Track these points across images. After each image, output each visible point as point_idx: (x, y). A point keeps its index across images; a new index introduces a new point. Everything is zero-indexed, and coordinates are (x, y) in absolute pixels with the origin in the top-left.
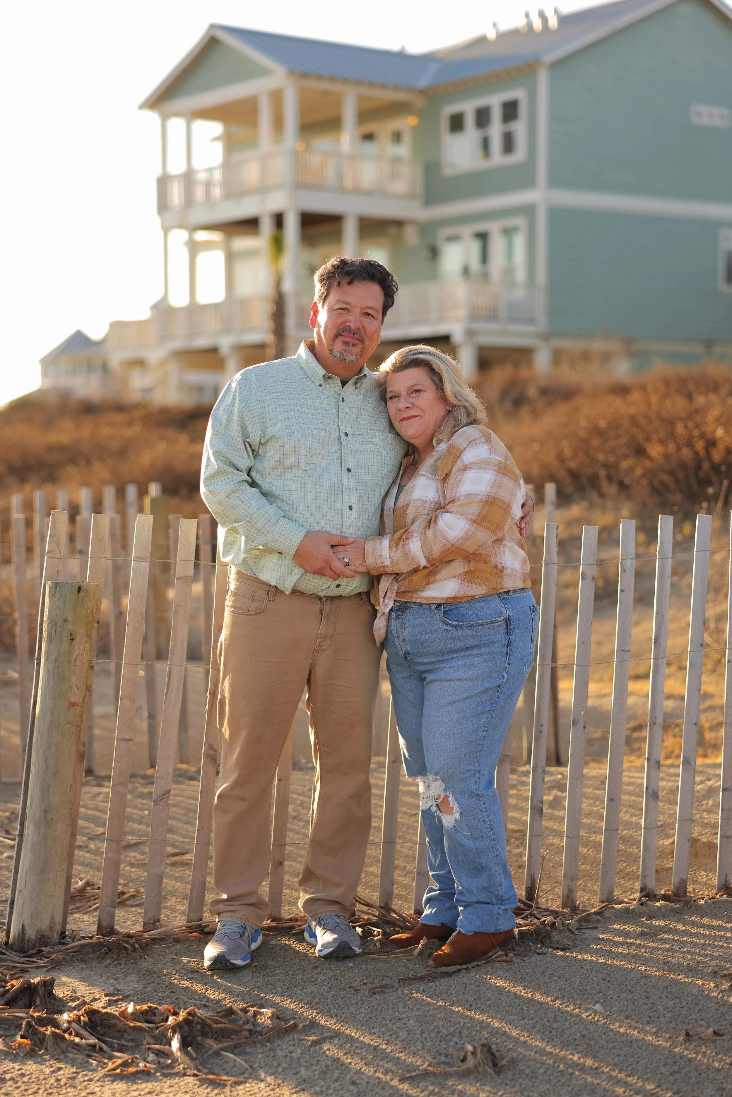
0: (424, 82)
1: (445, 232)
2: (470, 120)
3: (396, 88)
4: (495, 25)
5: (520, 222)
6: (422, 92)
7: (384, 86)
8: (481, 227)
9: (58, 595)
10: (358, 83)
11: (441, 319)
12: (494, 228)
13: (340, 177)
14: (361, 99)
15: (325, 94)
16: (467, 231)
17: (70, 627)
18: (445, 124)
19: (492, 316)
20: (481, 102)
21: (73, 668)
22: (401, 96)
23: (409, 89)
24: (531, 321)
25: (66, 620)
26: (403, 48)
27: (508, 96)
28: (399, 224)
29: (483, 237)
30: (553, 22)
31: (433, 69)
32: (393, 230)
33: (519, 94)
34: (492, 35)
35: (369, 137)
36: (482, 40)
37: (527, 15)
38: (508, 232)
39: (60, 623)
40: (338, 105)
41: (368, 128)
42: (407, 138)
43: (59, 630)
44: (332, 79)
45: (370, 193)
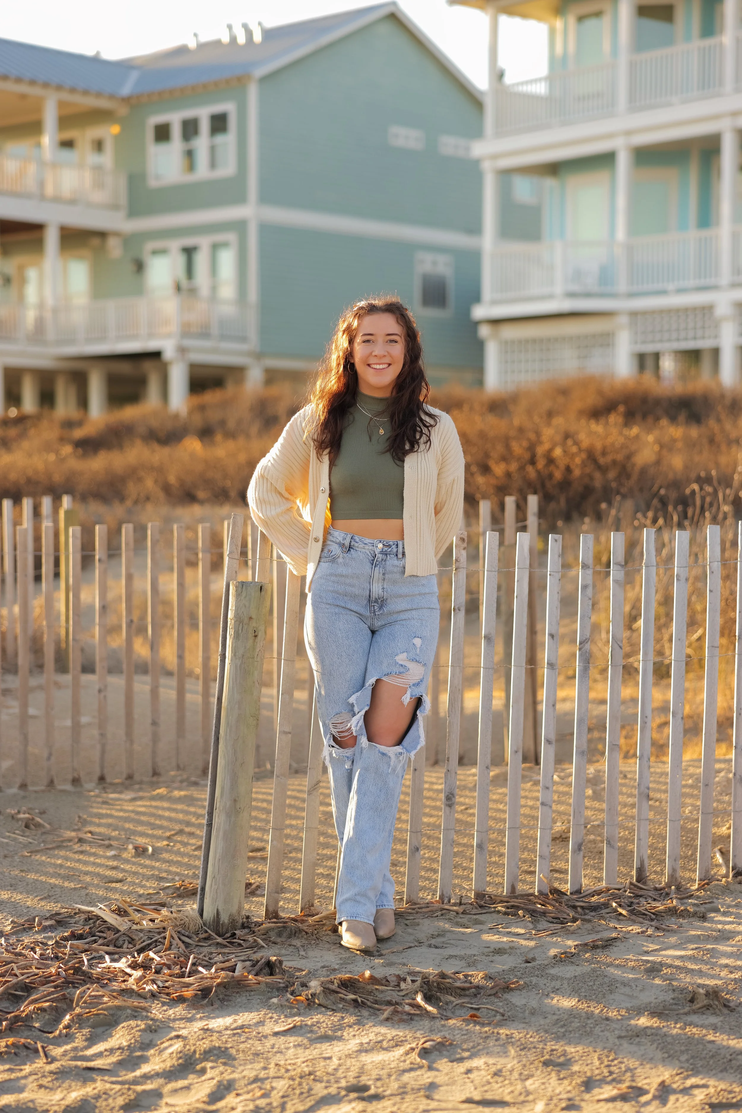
0: (126, 90)
1: (150, 245)
2: (176, 131)
3: (99, 95)
4: (195, 35)
5: (231, 237)
6: (126, 100)
7: (86, 93)
8: (189, 241)
9: (244, 594)
10: (59, 88)
11: (151, 336)
12: (204, 242)
13: (42, 184)
14: (61, 105)
15: (23, 97)
16: (175, 245)
17: (254, 624)
18: (150, 134)
19: (205, 334)
20: (189, 113)
21: (256, 663)
22: (103, 104)
23: (112, 97)
24: (243, 339)
25: (251, 618)
26: (98, 53)
27: (218, 108)
28: (102, 235)
29: (189, 252)
30: (258, 37)
31: (134, 76)
32: (96, 241)
33: (228, 107)
34: (192, 44)
35: (68, 144)
36: (182, 50)
37: (230, 27)
38: (215, 247)
39: (246, 620)
40: (38, 108)
41: (67, 135)
42: (109, 146)
43: (245, 627)
44: (32, 82)
45: (72, 202)
